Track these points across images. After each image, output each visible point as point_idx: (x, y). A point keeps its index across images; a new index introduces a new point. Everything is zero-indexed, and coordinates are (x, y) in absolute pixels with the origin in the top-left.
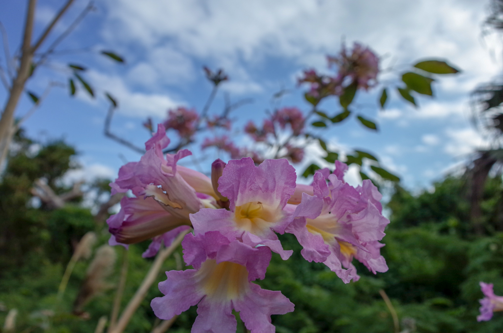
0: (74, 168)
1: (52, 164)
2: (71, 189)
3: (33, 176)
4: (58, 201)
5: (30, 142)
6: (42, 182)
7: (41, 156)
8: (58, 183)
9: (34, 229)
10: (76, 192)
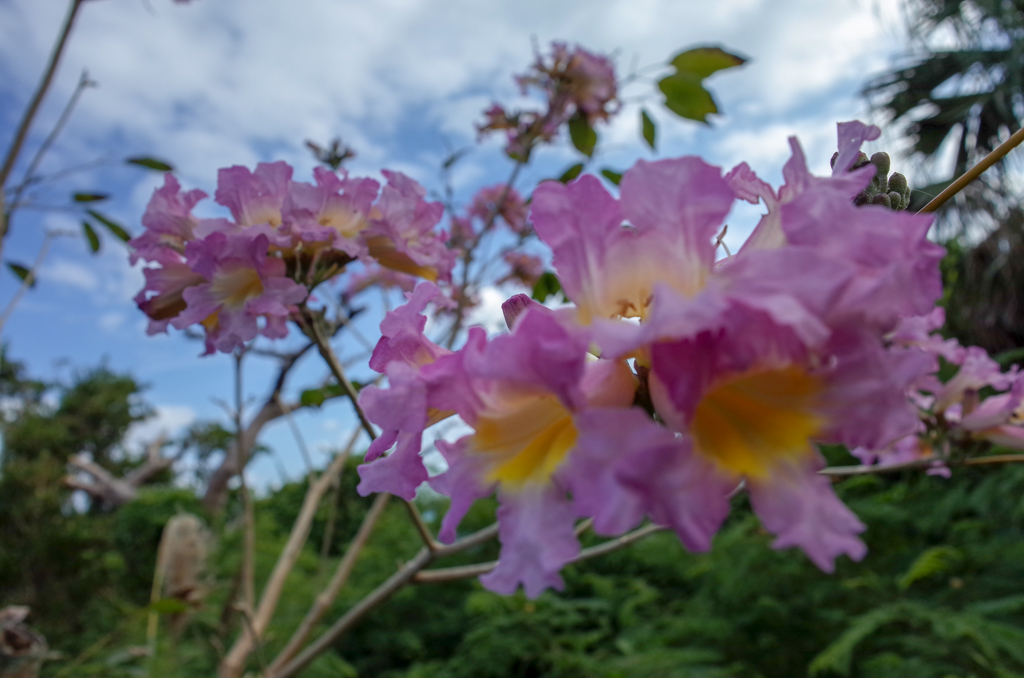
0: (141, 418)
1: (95, 420)
2: (145, 459)
3: (62, 452)
4: (124, 488)
5: (41, 388)
6: (84, 459)
7: (68, 409)
8: (116, 454)
9: (88, 554)
10: (155, 462)
